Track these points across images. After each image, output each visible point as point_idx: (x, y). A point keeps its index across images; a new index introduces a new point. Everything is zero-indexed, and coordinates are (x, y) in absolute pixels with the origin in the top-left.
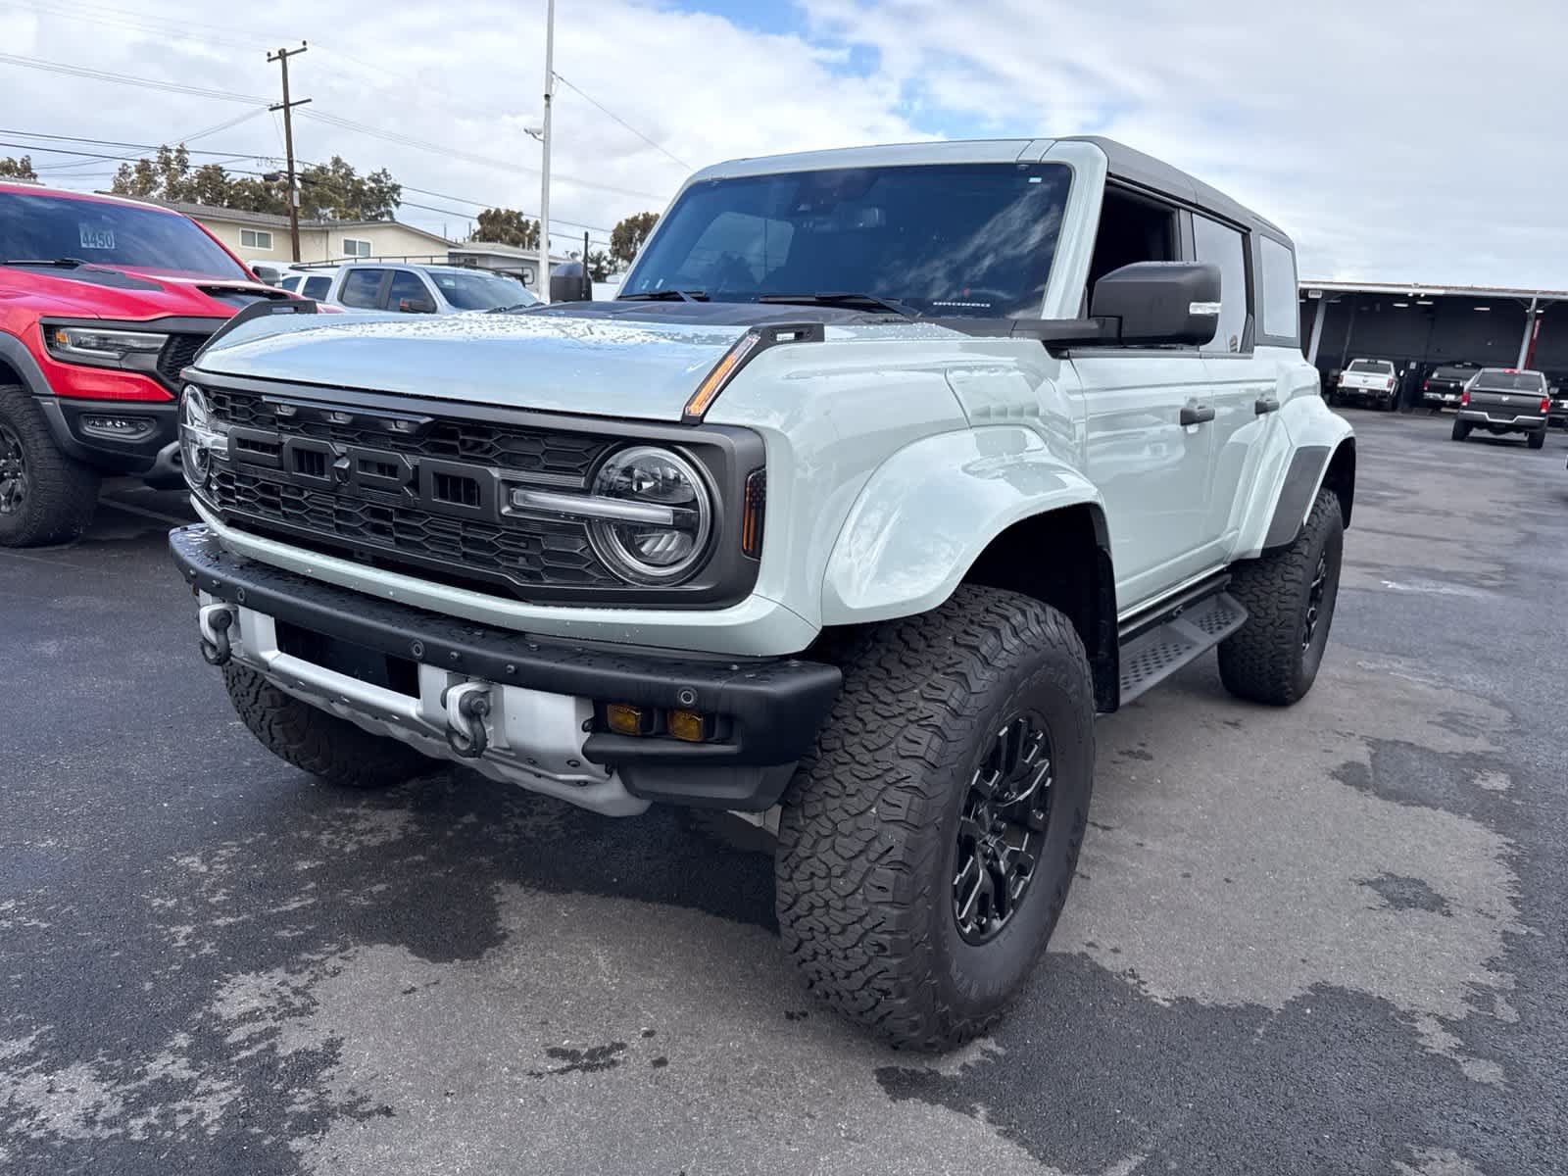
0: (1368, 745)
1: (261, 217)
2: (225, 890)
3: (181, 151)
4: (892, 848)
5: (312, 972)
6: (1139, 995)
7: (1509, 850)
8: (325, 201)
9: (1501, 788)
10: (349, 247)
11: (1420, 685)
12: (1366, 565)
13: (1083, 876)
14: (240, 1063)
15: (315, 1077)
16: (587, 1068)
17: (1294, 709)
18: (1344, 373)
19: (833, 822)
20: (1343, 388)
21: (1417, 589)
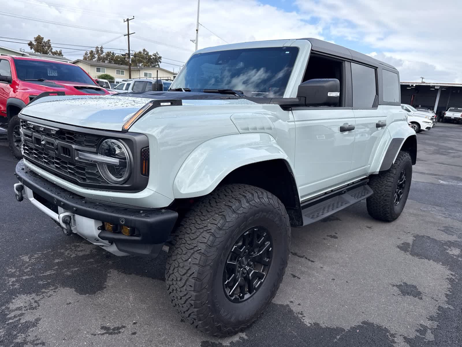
0: (414, 237)
1: (123, 66)
2: (30, 268)
3: (101, 48)
4: (194, 273)
5: (43, 296)
6: (301, 321)
7: (451, 276)
8: (140, 62)
9: (455, 254)
10: (146, 75)
11: (440, 217)
12: (436, 175)
13: (298, 278)
14: (8, 324)
15: (27, 330)
16: (111, 334)
17: (393, 223)
18: (446, 112)
19: (178, 262)
20: (446, 117)
21: (451, 183)
